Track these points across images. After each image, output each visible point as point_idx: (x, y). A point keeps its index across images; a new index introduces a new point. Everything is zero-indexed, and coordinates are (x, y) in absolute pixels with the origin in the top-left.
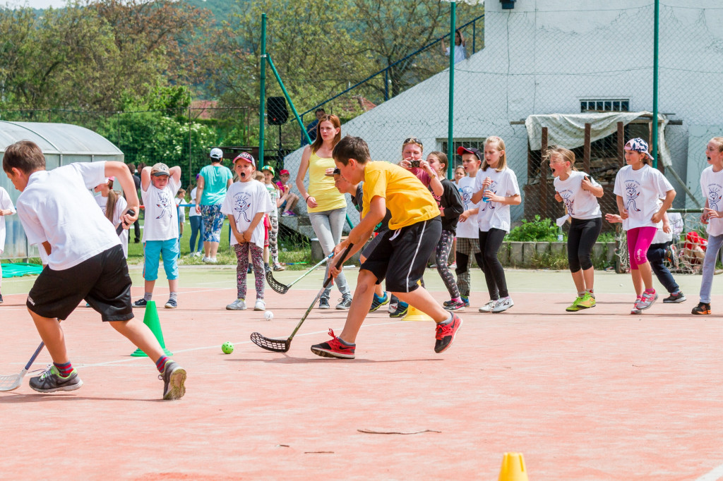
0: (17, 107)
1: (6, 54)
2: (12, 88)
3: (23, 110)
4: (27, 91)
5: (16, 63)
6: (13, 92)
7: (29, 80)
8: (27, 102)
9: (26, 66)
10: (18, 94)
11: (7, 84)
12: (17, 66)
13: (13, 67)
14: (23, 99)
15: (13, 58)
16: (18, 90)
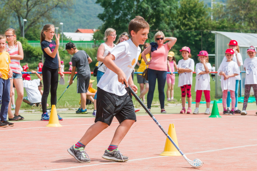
0: (249, 28)
1: (244, 4)
2: (247, 19)
3: (252, 29)
4: (253, 21)
5: (249, 9)
6: (247, 21)
7: (254, 16)
8: (254, 26)
9: (253, 9)
10: (249, 22)
11: (245, 18)
12: (249, 10)
13: (247, 10)
14: (252, 24)
15: (247, 6)
16: (249, 20)
